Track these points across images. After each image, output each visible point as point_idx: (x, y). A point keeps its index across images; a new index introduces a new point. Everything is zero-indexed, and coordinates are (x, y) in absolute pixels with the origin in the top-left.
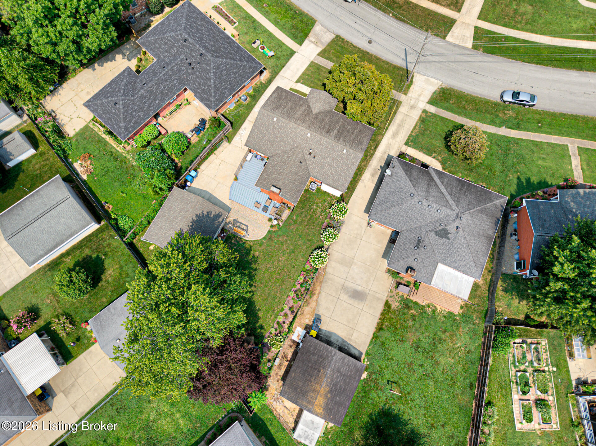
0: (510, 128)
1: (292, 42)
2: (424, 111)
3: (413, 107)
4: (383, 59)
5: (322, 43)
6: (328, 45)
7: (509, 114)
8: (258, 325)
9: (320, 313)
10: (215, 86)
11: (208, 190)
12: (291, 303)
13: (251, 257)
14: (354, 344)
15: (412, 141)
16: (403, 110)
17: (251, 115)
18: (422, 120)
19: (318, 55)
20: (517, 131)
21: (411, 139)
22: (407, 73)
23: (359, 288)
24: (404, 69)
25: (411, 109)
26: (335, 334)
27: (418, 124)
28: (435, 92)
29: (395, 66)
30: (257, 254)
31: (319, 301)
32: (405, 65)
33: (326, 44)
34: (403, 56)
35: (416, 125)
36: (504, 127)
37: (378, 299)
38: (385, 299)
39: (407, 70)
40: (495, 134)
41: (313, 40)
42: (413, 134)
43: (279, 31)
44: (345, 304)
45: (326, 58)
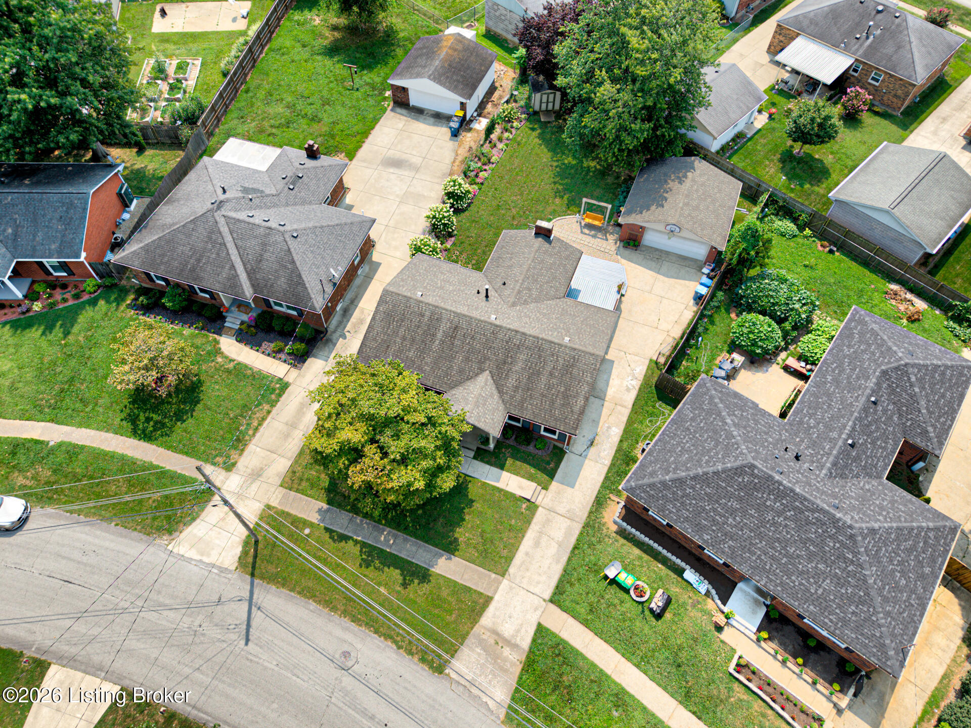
0: (37, 442)
1: (565, 635)
2: (229, 467)
3: (256, 475)
4: (313, 605)
5: (481, 643)
6: (463, 638)
7: (26, 478)
8: (539, 131)
9: (451, 143)
10: (719, 414)
11: (666, 279)
12: (495, 151)
13: (566, 197)
14: (402, 117)
15: (274, 390)
16: (282, 465)
17: (625, 419)
18: (240, 443)
19: (488, 600)
20: (25, 436)
21: (273, 397)
22: (254, 567)
23: (392, 170)
24: (262, 578)
25: (262, 469)
26: (429, 124)
27: (251, 432)
28: (194, 519)
29: (283, 585)
30: (558, 201)
31: (454, 155)
32: (256, 591)
33: (471, 640)
34: (257, 616)
35: (256, 429)
36: (52, 443)
37: (364, 161)
38: (354, 161)
39: (253, 575)
40: (80, 425)
41: (507, 652)
42: (266, 407)
43: (609, 672)
44: (414, 153)
45: (468, 589)
